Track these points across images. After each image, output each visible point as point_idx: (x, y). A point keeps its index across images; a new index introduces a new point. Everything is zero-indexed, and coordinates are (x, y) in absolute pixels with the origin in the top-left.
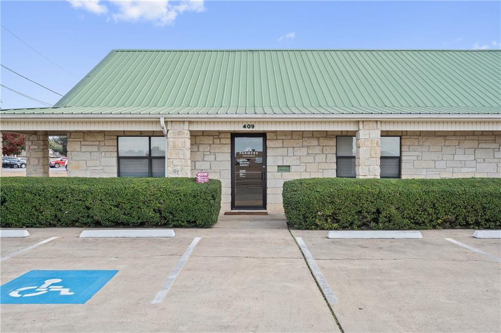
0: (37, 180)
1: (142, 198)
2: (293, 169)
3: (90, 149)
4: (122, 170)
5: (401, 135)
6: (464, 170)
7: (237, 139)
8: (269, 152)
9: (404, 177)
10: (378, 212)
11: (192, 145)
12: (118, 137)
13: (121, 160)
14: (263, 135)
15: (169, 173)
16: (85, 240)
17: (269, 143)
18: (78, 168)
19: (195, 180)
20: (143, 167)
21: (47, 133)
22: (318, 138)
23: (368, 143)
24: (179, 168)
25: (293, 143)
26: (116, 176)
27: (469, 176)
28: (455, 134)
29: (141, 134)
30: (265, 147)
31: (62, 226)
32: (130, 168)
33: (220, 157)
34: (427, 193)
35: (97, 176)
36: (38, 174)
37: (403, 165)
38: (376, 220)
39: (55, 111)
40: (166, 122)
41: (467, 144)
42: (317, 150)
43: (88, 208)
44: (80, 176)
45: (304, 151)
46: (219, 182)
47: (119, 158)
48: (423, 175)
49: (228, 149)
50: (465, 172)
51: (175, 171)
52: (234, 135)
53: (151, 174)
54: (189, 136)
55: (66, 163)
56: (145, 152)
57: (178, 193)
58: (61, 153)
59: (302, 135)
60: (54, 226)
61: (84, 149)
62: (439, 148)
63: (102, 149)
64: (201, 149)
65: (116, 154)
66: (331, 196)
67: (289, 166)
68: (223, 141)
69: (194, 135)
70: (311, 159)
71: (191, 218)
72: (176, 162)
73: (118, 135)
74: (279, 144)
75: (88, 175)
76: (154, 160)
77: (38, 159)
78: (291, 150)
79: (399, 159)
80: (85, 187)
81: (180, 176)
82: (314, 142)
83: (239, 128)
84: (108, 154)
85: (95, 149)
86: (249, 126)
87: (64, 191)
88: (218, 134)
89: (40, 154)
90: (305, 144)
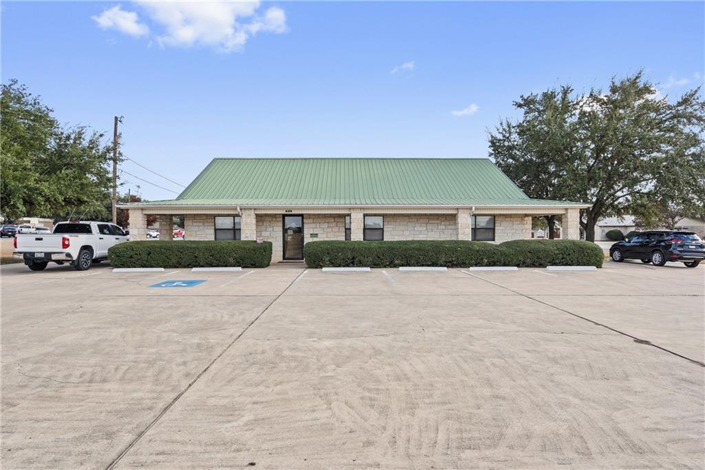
0: (168, 242)
1: (226, 251)
2: (319, 235)
3: (198, 224)
4: (217, 237)
5: (383, 215)
6: (420, 236)
7: (286, 218)
8: (305, 226)
9: (385, 240)
10: (354, 258)
11: (257, 222)
12: (215, 217)
13: (217, 231)
14: (302, 215)
15: (243, 239)
16: (194, 272)
17: (305, 221)
18: (191, 235)
19: (256, 241)
20: (230, 235)
21: (172, 215)
22: (334, 218)
23: (356, 221)
24: (248, 235)
25: (319, 220)
26: (213, 240)
27: (424, 239)
28: (415, 215)
29: (229, 215)
30: (303, 223)
31: (181, 267)
32: (221, 235)
33: (276, 229)
34: (380, 248)
35: (202, 240)
36: (167, 239)
37: (385, 233)
38: (353, 263)
39: (178, 202)
40: (241, 209)
41: (422, 221)
42: (334, 224)
43: (196, 257)
44: (192, 240)
45: (326, 225)
46: (270, 244)
47: (216, 230)
48: (396, 239)
49: (281, 224)
50: (422, 237)
51: (246, 237)
52: (284, 216)
53: (235, 239)
54: (255, 217)
55: (184, 234)
56: (231, 226)
57: (245, 249)
58: (179, 226)
59: (325, 216)
60: (178, 267)
61: (195, 224)
62: (405, 223)
63: (206, 224)
64: (265, 224)
65: (213, 227)
66: (327, 249)
67: (317, 234)
68: (278, 219)
69: (257, 216)
70: (330, 230)
71: (252, 262)
72: (247, 232)
73: (215, 216)
74: (311, 221)
75: (197, 239)
76: (236, 231)
77: (167, 230)
78: (318, 224)
79: (383, 229)
80: (194, 246)
81: (249, 239)
82: (332, 220)
83: (284, 212)
84: (209, 227)
85: (202, 224)
86: (289, 211)
87: (183, 248)
88: (274, 216)
89: (168, 227)
90: (327, 221)
